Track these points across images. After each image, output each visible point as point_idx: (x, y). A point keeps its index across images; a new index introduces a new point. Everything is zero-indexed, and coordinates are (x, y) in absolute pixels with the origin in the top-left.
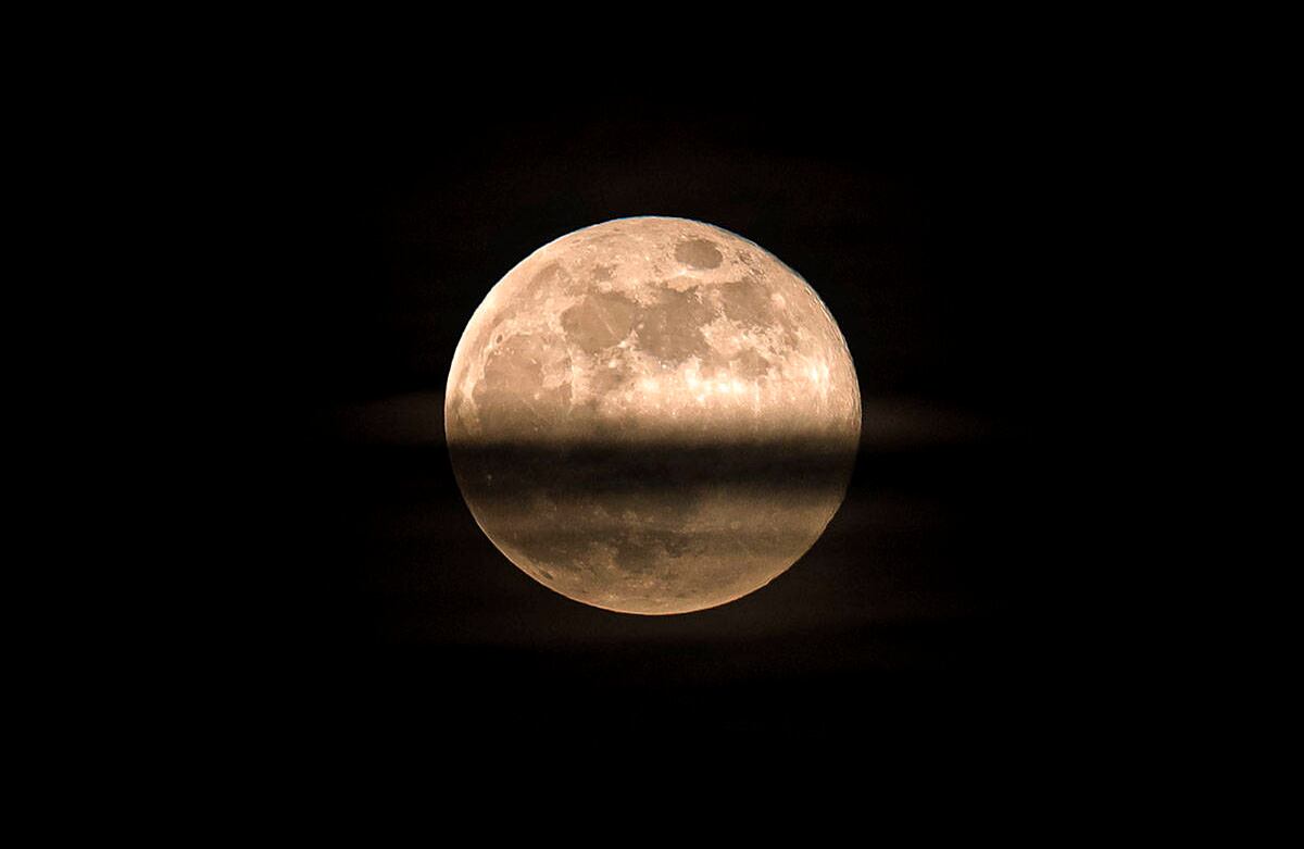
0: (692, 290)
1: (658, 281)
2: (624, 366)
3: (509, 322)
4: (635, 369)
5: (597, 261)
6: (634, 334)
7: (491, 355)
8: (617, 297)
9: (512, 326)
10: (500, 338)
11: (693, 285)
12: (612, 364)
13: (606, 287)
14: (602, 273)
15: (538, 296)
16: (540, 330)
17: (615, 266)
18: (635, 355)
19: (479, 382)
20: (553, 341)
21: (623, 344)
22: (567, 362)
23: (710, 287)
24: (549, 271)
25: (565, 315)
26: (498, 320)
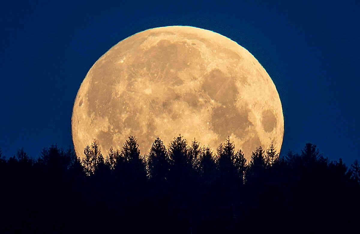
0: (251, 123)
1: (250, 107)
2: (202, 106)
3: (204, 46)
4: (202, 111)
5: (249, 76)
6: (220, 105)
7: (184, 43)
8: (235, 91)
9: (203, 48)
10: (194, 44)
11: (253, 124)
12: (201, 100)
13: (238, 84)
14: (244, 81)
15: (222, 55)
16: (206, 61)
17: (250, 85)
18: (210, 108)
19: (169, 42)
20: (203, 69)
21: (213, 101)
22: (195, 79)
23: (254, 131)
24: (236, 56)
25: (218, 71)
26: (203, 40)
